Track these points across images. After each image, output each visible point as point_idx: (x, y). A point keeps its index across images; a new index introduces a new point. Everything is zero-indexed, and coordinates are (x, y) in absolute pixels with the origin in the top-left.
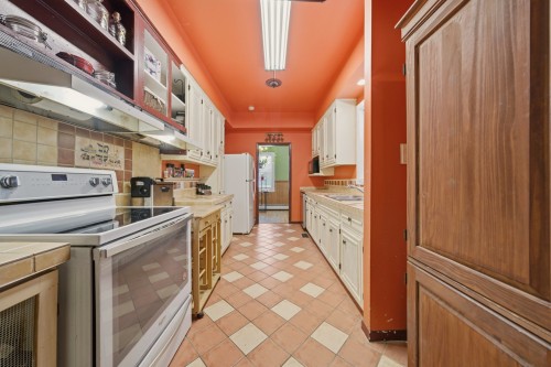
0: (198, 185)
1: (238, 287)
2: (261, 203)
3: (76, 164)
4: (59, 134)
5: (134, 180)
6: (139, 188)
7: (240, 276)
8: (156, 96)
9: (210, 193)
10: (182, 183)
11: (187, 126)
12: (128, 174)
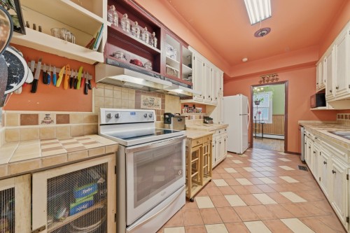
0: (205, 118)
1: (222, 192)
2: (255, 131)
3: (142, 107)
4: (136, 95)
5: (165, 114)
6: (167, 118)
7: (226, 184)
8: (173, 68)
9: (212, 123)
10: (194, 116)
11: (193, 82)
12: (163, 111)
